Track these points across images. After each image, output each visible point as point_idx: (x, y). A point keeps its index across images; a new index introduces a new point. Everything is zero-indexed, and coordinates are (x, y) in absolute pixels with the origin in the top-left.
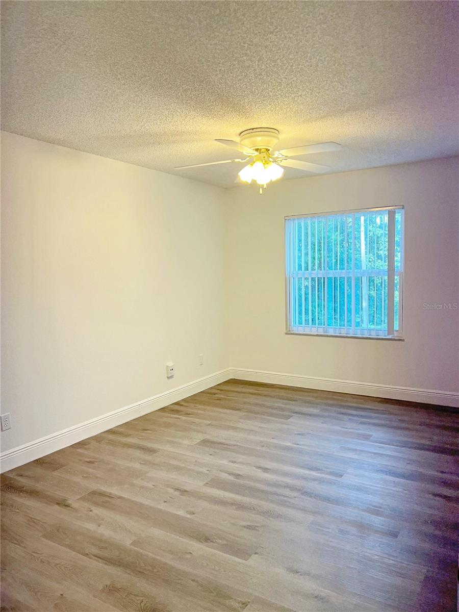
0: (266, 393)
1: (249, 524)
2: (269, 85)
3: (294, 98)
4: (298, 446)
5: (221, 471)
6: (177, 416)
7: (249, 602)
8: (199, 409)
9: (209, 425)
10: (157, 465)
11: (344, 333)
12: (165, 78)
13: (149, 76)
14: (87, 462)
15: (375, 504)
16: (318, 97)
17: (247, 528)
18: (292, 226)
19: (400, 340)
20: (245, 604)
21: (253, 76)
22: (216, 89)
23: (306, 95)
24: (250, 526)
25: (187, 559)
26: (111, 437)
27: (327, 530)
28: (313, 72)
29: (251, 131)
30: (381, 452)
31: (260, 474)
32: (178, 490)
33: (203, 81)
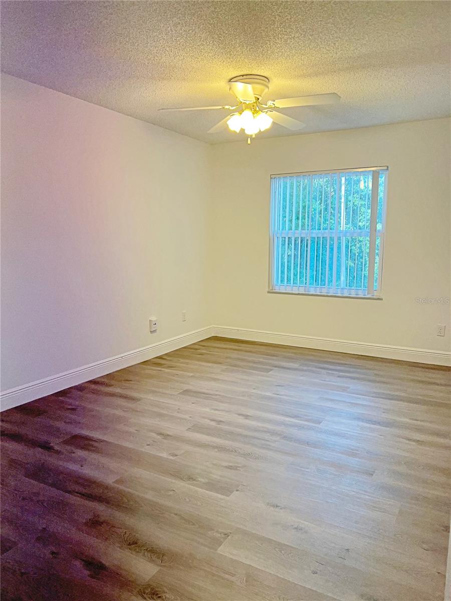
0: (247, 349)
1: (231, 464)
2: (262, 23)
3: (286, 41)
4: (278, 396)
5: (204, 418)
6: (160, 369)
7: (231, 533)
8: (182, 363)
9: (192, 376)
10: (139, 411)
11: (324, 292)
12: (154, 8)
13: (137, 5)
14: (69, 409)
15: (352, 447)
16: (311, 41)
17: (229, 468)
18: (278, 185)
19: (379, 299)
20: (227, 535)
21: (247, 11)
22: (208, 25)
23: (298, 37)
24: (231, 466)
25: (170, 495)
26: (93, 386)
27: (307, 470)
28: (308, 10)
29: (241, 77)
30: (357, 402)
31: (241, 420)
32: (160, 434)
33: (194, 15)
